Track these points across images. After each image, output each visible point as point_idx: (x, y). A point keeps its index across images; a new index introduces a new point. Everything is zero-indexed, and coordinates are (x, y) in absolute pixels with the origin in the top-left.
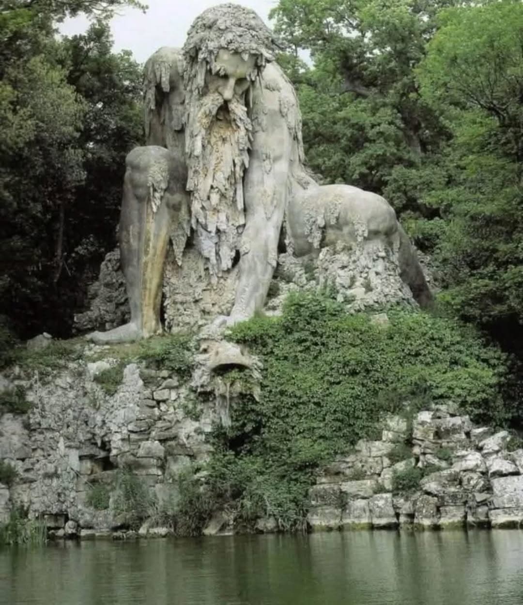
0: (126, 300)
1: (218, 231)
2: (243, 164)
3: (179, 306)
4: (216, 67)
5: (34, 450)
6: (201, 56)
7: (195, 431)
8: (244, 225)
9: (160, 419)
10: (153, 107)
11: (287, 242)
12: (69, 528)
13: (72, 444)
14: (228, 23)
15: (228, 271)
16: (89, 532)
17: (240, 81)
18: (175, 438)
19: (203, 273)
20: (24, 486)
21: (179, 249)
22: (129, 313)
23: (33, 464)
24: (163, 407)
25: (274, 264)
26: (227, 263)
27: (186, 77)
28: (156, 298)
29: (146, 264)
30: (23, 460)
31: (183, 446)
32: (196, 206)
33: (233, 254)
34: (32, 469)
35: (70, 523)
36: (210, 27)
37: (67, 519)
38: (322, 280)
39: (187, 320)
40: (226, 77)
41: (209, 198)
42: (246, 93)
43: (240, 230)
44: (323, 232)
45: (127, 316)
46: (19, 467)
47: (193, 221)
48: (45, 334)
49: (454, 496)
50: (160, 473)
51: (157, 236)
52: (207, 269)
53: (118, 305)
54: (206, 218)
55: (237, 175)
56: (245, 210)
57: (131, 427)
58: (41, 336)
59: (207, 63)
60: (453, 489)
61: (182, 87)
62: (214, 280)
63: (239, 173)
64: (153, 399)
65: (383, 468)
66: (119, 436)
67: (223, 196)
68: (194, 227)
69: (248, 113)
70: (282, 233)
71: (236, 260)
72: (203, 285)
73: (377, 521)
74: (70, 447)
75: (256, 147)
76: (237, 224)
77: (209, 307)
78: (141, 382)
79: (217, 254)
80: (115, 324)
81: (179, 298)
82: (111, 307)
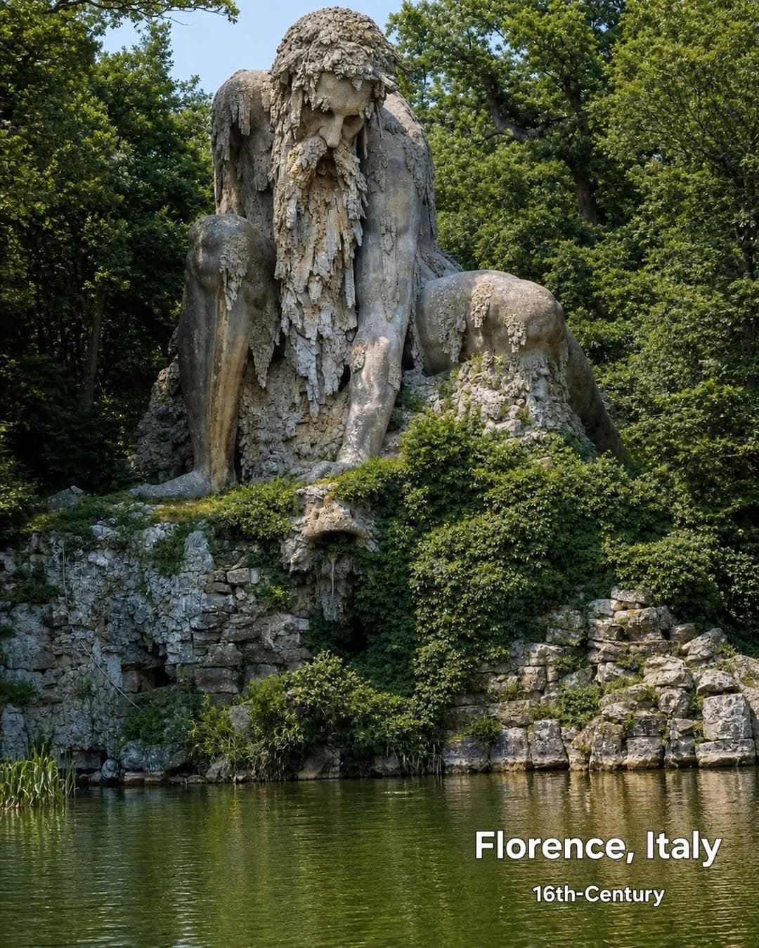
0: (189, 438)
1: (320, 337)
2: (354, 241)
3: (262, 448)
4: (317, 99)
5: (59, 657)
6: (296, 84)
7: (286, 629)
8: (356, 329)
9: (236, 611)
10: (227, 158)
11: (414, 353)
12: (107, 770)
13: (112, 647)
14: (334, 36)
15: (334, 396)
16: (137, 776)
17: (350, 120)
18: (258, 638)
19: (297, 400)
20: (45, 710)
21: (262, 363)
22: (192, 457)
23: (56, 677)
24: (240, 595)
25: (397, 386)
26: (331, 385)
27: (274, 113)
28: (229, 435)
29: (216, 385)
30: (43, 671)
31: (268, 650)
32: (288, 301)
33: (341, 371)
34: (56, 684)
35: (109, 763)
36: (309, 42)
37: (104, 758)
38: (462, 409)
39: (274, 466)
40: (330, 114)
41: (307, 290)
42: (359, 137)
43: (351, 336)
44: (463, 340)
45: (188, 462)
46: (38, 681)
47: (284, 323)
48: (73, 487)
49: (646, 723)
50: (235, 690)
51: (232, 344)
52: (303, 394)
53: (176, 446)
54: (302, 318)
55: (346, 257)
56: (358, 307)
57: (195, 623)
58: (68, 490)
59: (304, 93)
60: (644, 713)
61: (268, 129)
62: (315, 409)
63: (349, 254)
64: (226, 582)
65: (548, 682)
66: (178, 636)
67: (326, 287)
68: (285, 331)
69: (362, 167)
70: (408, 341)
71: (345, 379)
72: (297, 416)
73: (537, 760)
74: (108, 652)
75: (373, 216)
76: (346, 328)
77: (306, 448)
78: (210, 559)
79: (319, 371)
80: (172, 474)
81: (263, 435)
82: (166, 448)
